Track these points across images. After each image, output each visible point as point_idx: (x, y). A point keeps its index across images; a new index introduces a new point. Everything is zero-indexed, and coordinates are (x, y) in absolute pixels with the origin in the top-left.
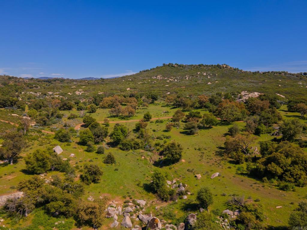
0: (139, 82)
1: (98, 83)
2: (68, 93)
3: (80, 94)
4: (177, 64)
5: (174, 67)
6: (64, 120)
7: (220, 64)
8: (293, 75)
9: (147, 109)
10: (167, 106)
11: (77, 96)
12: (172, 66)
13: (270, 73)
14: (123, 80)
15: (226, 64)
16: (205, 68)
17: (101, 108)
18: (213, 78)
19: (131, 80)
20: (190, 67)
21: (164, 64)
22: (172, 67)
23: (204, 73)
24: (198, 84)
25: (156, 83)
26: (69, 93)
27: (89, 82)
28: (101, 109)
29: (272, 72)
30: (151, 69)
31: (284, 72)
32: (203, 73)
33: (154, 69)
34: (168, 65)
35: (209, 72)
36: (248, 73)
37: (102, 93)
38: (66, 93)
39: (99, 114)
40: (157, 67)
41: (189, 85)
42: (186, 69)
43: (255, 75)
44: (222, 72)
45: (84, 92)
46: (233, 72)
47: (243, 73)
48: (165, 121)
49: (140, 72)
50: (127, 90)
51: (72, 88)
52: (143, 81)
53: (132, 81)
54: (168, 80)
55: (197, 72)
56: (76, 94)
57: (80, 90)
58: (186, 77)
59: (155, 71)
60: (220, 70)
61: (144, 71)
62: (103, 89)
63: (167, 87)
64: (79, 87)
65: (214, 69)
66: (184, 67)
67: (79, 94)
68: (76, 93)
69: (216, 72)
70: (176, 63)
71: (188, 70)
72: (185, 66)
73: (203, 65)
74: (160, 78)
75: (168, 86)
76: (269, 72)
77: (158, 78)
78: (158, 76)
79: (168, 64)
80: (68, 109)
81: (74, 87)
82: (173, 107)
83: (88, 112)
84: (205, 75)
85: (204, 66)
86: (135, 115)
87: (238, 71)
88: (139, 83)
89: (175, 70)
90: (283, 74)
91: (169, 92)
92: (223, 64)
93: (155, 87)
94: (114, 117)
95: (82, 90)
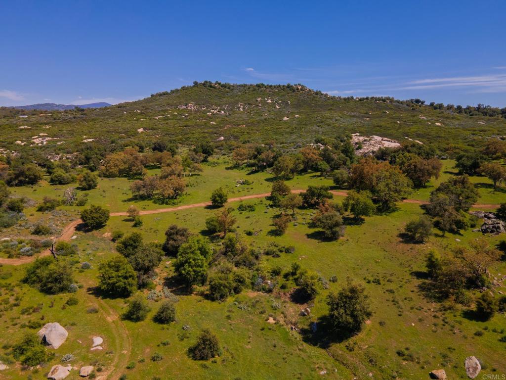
0: (157, 116)
1: (75, 117)
2: (16, 140)
3: (45, 143)
4: (219, 82)
5: (214, 88)
6: (31, 216)
7: (291, 85)
8: (402, 103)
9: (199, 175)
10: (236, 166)
11: (37, 148)
12: (211, 86)
13: (370, 99)
14: (125, 113)
15: (301, 84)
16: (268, 90)
17: (104, 177)
18: (284, 107)
19: (139, 111)
20: (242, 88)
21: (196, 83)
22: (212, 89)
23: (268, 99)
24: (265, 119)
25: (189, 117)
26: (19, 142)
27: (55, 116)
28: (106, 179)
29: (372, 98)
30: (171, 91)
31: (388, 98)
32: (266, 99)
33: (177, 91)
34: (204, 84)
35: (276, 98)
36: (338, 100)
37: (91, 140)
38: (11, 140)
39: (104, 191)
40: (183, 87)
41: (251, 123)
42: (235, 91)
43: (348, 102)
44: (296, 97)
45: (51, 139)
46: (314, 97)
47: (329, 99)
48: (255, 205)
49: (152, 96)
50: (138, 133)
51: (21, 130)
52: (163, 113)
53: (142, 113)
54: (209, 112)
55: (256, 98)
56: (34, 143)
57: (41, 134)
58: (239, 106)
59: (181, 95)
60: (293, 94)
61: (160, 95)
62: (90, 132)
63: (215, 127)
64: (36, 127)
65: (283, 93)
66: (232, 88)
67: (42, 143)
68: (34, 141)
69: (287, 97)
70: (217, 81)
71: (239, 93)
72: (233, 86)
73: (264, 85)
74: (193, 108)
75: (214, 123)
76: (367, 98)
77: (189, 108)
78: (190, 105)
79: (203, 82)
80: (28, 183)
81: (25, 126)
82: (251, 169)
83: (78, 188)
84: (271, 103)
85: (265, 87)
86: (184, 193)
87: (321, 96)
88: (157, 118)
89: (216, 93)
90: (388, 101)
91: (221, 135)
92: (297, 84)
93: (191, 126)
94: (143, 198)
95: (46, 134)
